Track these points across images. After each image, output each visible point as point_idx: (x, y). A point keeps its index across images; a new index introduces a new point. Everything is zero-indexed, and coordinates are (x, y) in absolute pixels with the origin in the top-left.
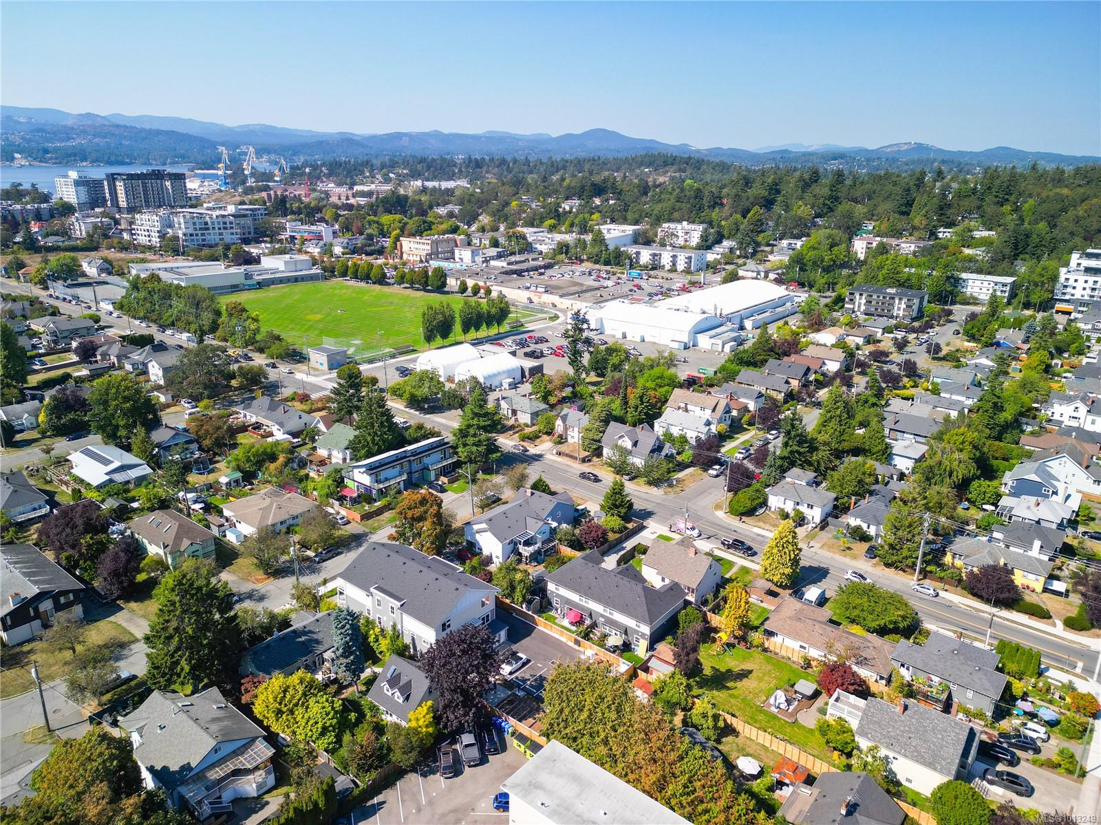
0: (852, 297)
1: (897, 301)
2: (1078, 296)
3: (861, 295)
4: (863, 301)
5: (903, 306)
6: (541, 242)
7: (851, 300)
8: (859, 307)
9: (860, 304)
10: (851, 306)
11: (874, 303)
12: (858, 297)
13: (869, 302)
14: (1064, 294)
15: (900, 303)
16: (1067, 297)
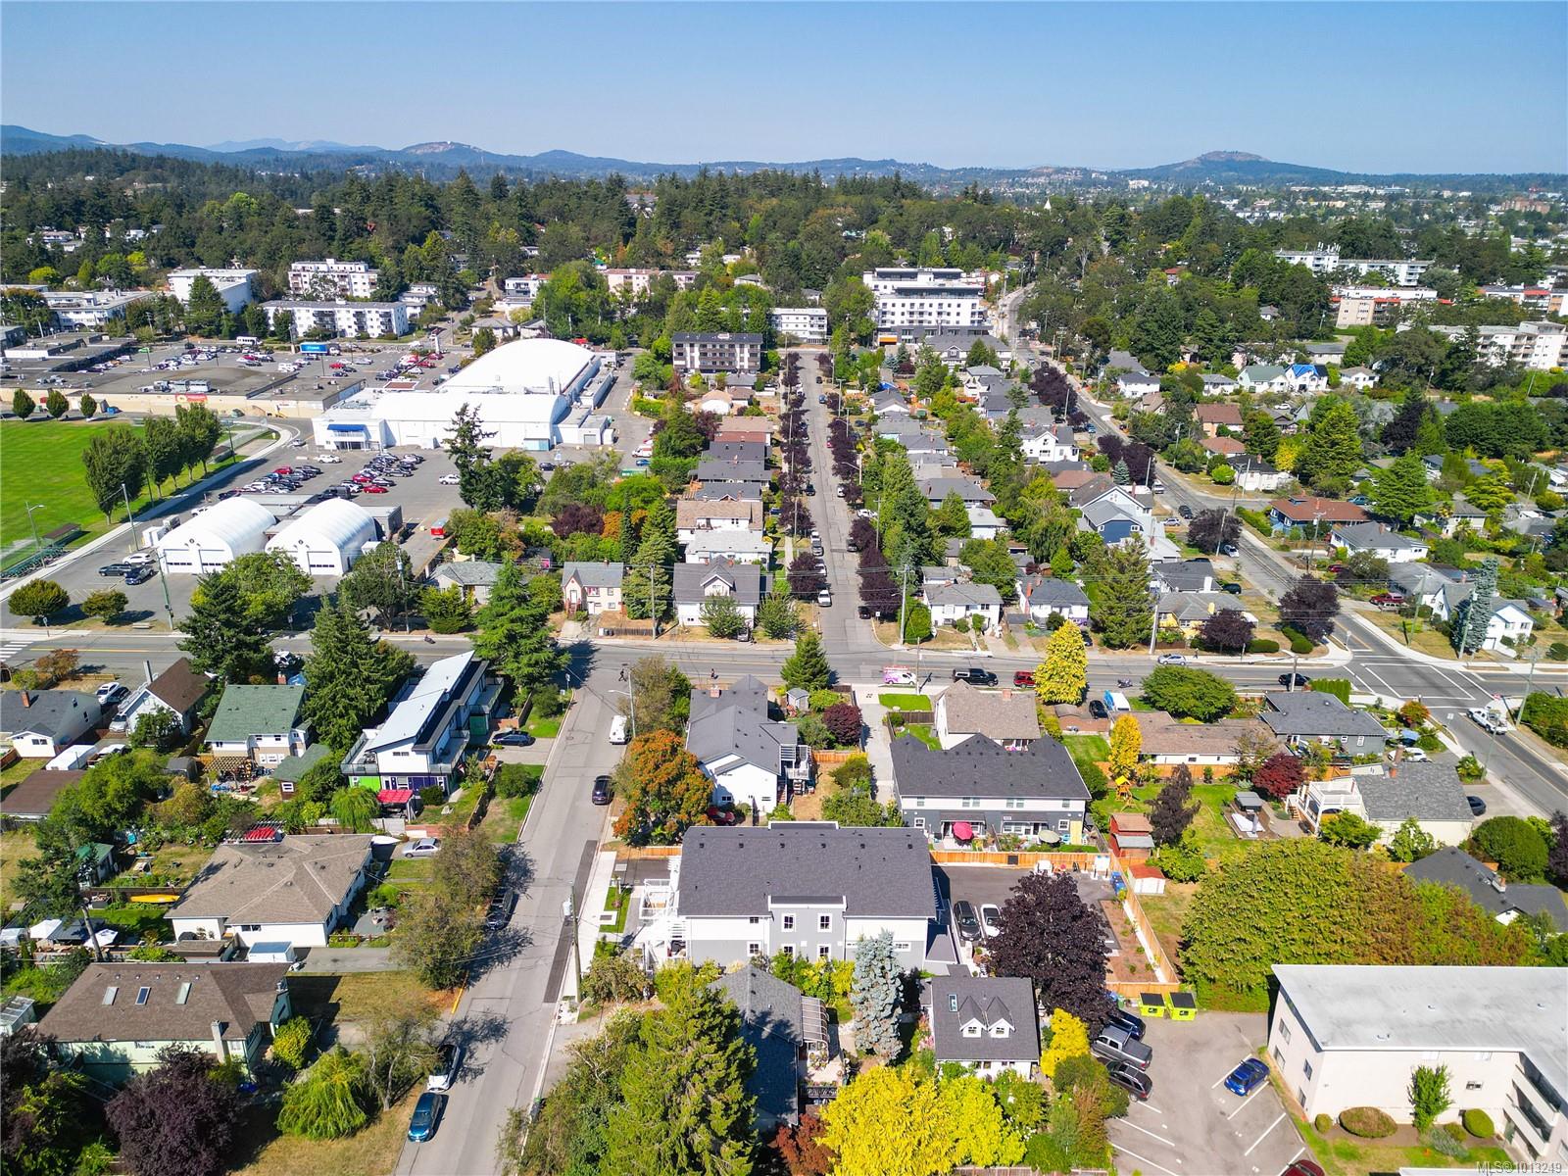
0: (680, 350)
1: (738, 349)
2: (897, 323)
3: (692, 346)
4: (697, 354)
5: (746, 355)
6: (77, 308)
7: (681, 354)
8: (692, 362)
9: (692, 358)
10: (682, 363)
11: (710, 355)
12: (688, 349)
13: (703, 355)
14: (884, 322)
15: (742, 352)
16: (888, 325)
